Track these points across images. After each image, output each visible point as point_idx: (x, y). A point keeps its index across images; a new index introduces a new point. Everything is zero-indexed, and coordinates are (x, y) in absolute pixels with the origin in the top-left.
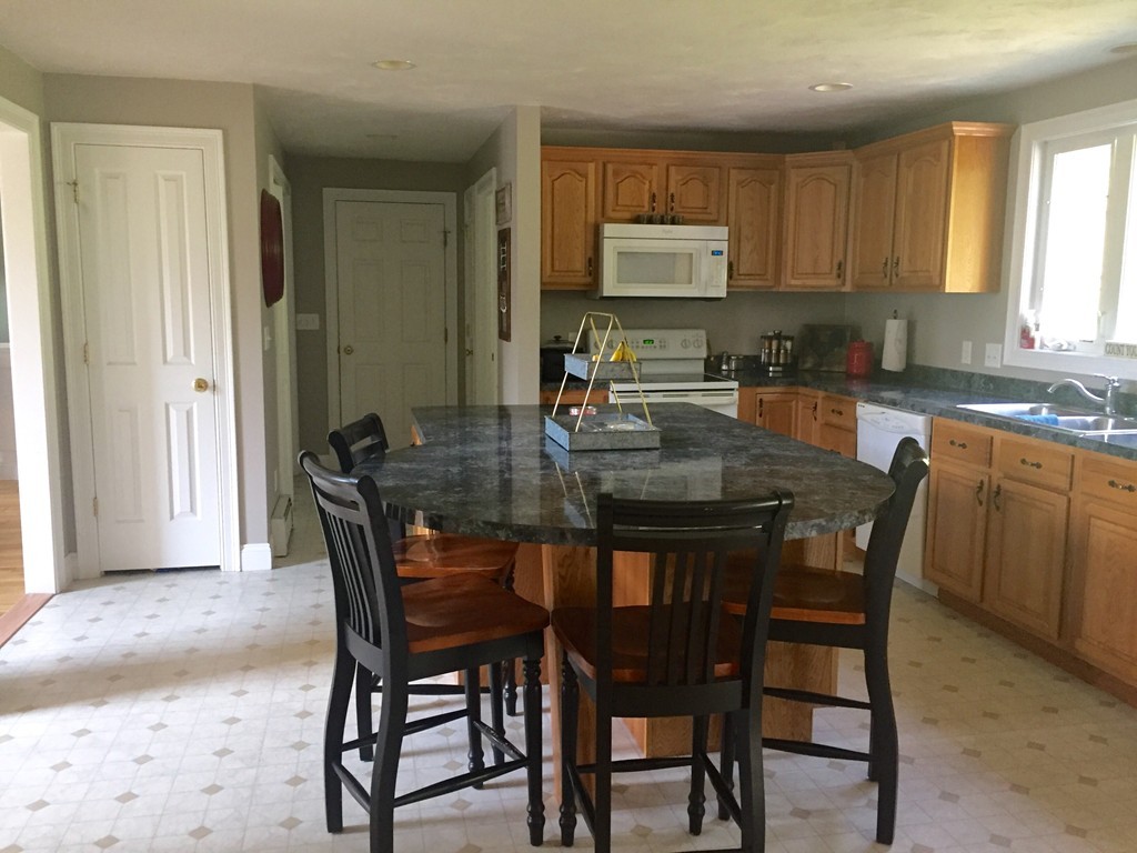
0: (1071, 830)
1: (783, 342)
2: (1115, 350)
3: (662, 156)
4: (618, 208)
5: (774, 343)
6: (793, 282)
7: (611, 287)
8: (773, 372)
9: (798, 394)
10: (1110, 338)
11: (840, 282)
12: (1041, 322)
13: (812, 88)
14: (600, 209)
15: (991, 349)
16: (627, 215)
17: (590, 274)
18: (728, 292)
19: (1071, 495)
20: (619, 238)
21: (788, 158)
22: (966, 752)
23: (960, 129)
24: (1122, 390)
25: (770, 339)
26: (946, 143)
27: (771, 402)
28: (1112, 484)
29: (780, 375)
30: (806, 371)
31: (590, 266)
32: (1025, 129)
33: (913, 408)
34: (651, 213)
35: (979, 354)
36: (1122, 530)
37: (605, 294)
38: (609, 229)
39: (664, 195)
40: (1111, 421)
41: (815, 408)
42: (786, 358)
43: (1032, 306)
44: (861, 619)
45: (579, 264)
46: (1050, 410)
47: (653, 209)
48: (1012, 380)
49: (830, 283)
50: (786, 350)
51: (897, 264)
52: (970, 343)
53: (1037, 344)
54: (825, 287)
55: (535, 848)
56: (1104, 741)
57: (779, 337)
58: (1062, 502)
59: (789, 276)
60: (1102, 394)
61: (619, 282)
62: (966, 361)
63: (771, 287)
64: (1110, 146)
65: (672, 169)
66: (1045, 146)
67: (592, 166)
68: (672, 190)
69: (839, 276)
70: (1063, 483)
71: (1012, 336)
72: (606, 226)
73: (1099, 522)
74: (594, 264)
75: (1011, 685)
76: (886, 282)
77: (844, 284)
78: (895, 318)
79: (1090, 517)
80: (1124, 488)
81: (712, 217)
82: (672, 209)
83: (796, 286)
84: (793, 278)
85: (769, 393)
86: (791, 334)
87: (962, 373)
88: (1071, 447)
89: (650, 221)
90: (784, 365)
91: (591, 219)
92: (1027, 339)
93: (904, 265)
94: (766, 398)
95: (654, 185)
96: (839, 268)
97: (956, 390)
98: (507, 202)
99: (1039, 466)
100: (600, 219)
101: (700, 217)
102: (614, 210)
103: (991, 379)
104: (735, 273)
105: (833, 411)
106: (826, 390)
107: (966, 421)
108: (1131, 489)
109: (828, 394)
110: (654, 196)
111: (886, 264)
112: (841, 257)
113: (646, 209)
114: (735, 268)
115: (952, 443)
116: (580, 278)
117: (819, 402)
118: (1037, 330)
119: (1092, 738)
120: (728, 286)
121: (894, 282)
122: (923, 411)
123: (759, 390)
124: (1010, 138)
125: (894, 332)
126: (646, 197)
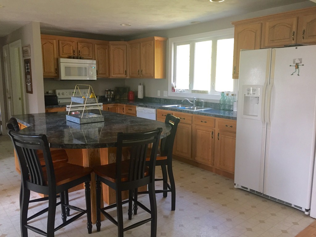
0: (208, 198)
1: (111, 92)
2: (194, 91)
3: (76, 39)
4: (63, 54)
5: (109, 92)
6: (114, 76)
7: (63, 77)
8: (109, 100)
9: (117, 105)
10: (193, 89)
11: (126, 76)
12: (176, 86)
13: (121, 25)
14: (58, 55)
15: (165, 92)
16: (67, 56)
17: (56, 73)
18: (97, 78)
19: (192, 125)
20: (65, 63)
21: (110, 42)
22: (181, 187)
23: (156, 38)
24: (196, 101)
25: (108, 91)
26: (153, 42)
27: (111, 108)
28: (202, 121)
29: (111, 101)
30: (117, 99)
31: (56, 71)
32: (170, 40)
33: (152, 107)
34: (74, 56)
35: (162, 93)
36: (205, 132)
37: (62, 79)
38: (62, 60)
39: (77, 50)
40: (195, 108)
41: (123, 109)
42: (112, 96)
43: (174, 82)
44: (166, 158)
45: (53, 70)
46: (181, 106)
47: (74, 54)
48: (171, 99)
49: (123, 76)
50: (112, 94)
51: (142, 71)
52: (160, 91)
53: (176, 91)
54: (122, 77)
55: (90, 234)
56: (206, 179)
57: (110, 90)
58: (190, 127)
59: (112, 74)
60: (193, 102)
61: (66, 75)
62: (159, 95)
63: (108, 77)
64: (189, 45)
65: (79, 43)
66: (174, 44)
67: (55, 41)
68: (79, 49)
69: (126, 74)
70: (190, 122)
71: (170, 89)
72: (61, 59)
73: (199, 130)
74: (58, 70)
75: (183, 170)
76: (139, 76)
77: (127, 76)
78: (140, 85)
79: (197, 129)
80: (204, 122)
81: (91, 57)
82: (80, 55)
83: (114, 77)
84: (113, 74)
85: (110, 106)
86: (113, 90)
87: (158, 98)
88: (192, 114)
89: (74, 58)
90: (112, 98)
91: (56, 57)
92: (173, 89)
93: (144, 72)
94: (110, 107)
95: (74, 48)
96: (126, 72)
97: (157, 103)
98: (29, 51)
99: (184, 119)
100: (58, 57)
101: (88, 57)
102: (62, 54)
103: (165, 99)
104: (98, 73)
105: (129, 109)
106: (126, 104)
107: (166, 110)
108: (206, 122)
109: (127, 105)
110: (74, 51)
111: (139, 71)
112: (126, 69)
113: (72, 54)
114: (98, 72)
115: (163, 115)
116: (53, 74)
117: (125, 107)
118: (176, 87)
119: (203, 178)
120: (97, 77)
121: (141, 76)
122: (155, 108)
123: (108, 105)
124: (166, 41)
125: (140, 89)
126: (72, 51)
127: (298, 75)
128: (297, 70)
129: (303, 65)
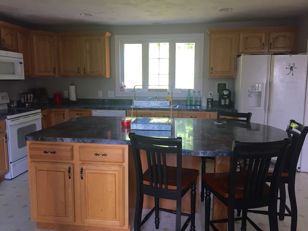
2: (151, 90)
15: (110, 92)
25: (24, 93)
41: (64, 115)
48: (120, 100)
54: (50, 76)
63: (31, 76)
64: (141, 44)
71: (118, 89)
76: (79, 75)
78: (72, 85)
84: (38, 73)
92: (122, 89)
93: (88, 70)
96: (55, 70)
107: (142, 110)
111: (79, 69)
112: (54, 67)
117: (66, 112)
121: (82, 75)
122: (124, 109)
127: (293, 75)
128: (292, 71)
129: (296, 68)
